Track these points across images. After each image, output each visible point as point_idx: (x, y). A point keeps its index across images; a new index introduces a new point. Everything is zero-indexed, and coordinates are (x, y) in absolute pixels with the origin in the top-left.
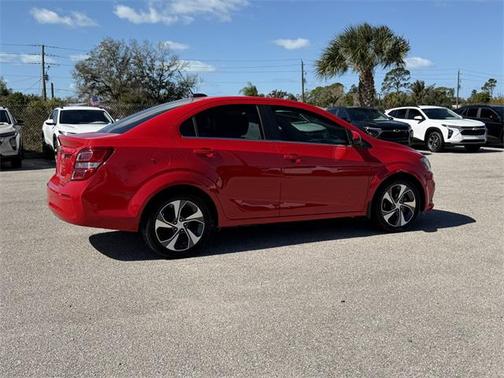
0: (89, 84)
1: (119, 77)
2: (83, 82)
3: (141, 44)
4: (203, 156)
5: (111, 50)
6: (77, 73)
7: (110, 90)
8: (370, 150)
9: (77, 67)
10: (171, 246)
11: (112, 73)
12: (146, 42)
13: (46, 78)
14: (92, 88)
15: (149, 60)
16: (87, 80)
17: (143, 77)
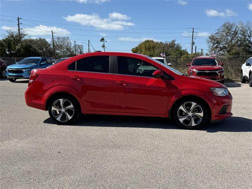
0: (215, 46)
1: (231, 41)
2: (212, 45)
3: (245, 23)
4: (75, 79)
5: (228, 28)
6: (210, 40)
7: (226, 48)
9: (210, 38)
10: (58, 119)
11: (228, 39)
12: (248, 22)
13: (193, 43)
14: (216, 47)
15: (249, 31)
16: (214, 44)
17: (245, 41)
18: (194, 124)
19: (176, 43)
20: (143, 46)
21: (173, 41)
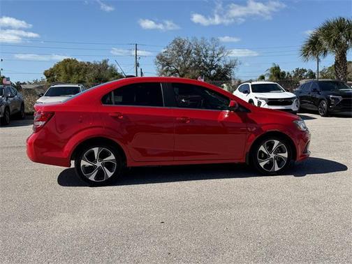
0: (165, 68)
1: (184, 63)
2: (161, 67)
3: (199, 40)
4: (116, 118)
5: (179, 45)
6: (158, 61)
7: (178, 72)
8: (248, 114)
9: (158, 58)
10: (92, 178)
11: (180, 60)
12: (203, 38)
13: (137, 65)
14: (167, 71)
15: (204, 50)
16: (163, 66)
17: (200, 62)
18: (277, 168)
19: (109, 63)
20: (61, 67)
21: (105, 62)
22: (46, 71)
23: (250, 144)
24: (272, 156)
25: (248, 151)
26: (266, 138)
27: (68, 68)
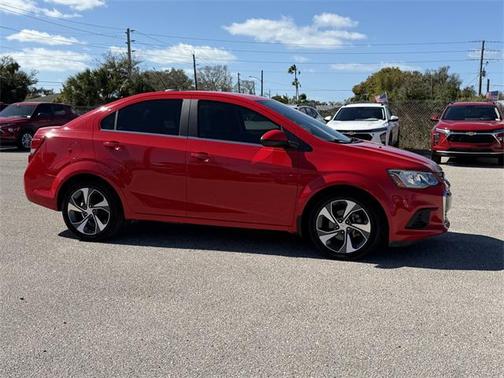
4: (111, 148)
8: (307, 154)
10: (81, 229)
13: (483, 73)
18: (350, 249)
19: (450, 73)
20: (378, 80)
21: (444, 70)
22: (356, 87)
23: (303, 203)
24: (343, 226)
25: (300, 214)
26: (334, 194)
27: (386, 81)
